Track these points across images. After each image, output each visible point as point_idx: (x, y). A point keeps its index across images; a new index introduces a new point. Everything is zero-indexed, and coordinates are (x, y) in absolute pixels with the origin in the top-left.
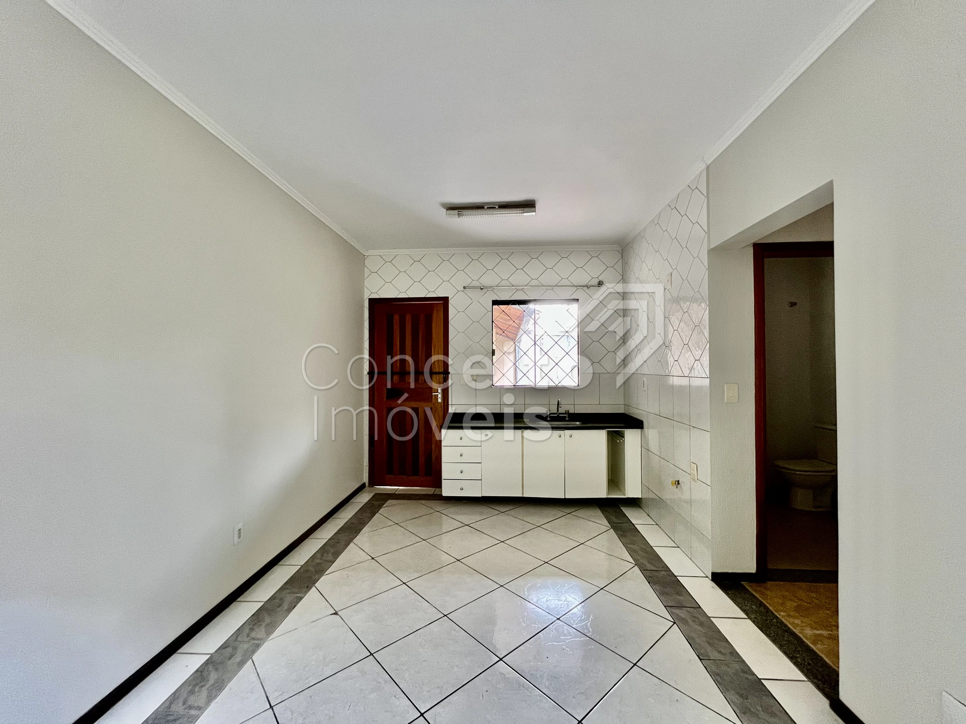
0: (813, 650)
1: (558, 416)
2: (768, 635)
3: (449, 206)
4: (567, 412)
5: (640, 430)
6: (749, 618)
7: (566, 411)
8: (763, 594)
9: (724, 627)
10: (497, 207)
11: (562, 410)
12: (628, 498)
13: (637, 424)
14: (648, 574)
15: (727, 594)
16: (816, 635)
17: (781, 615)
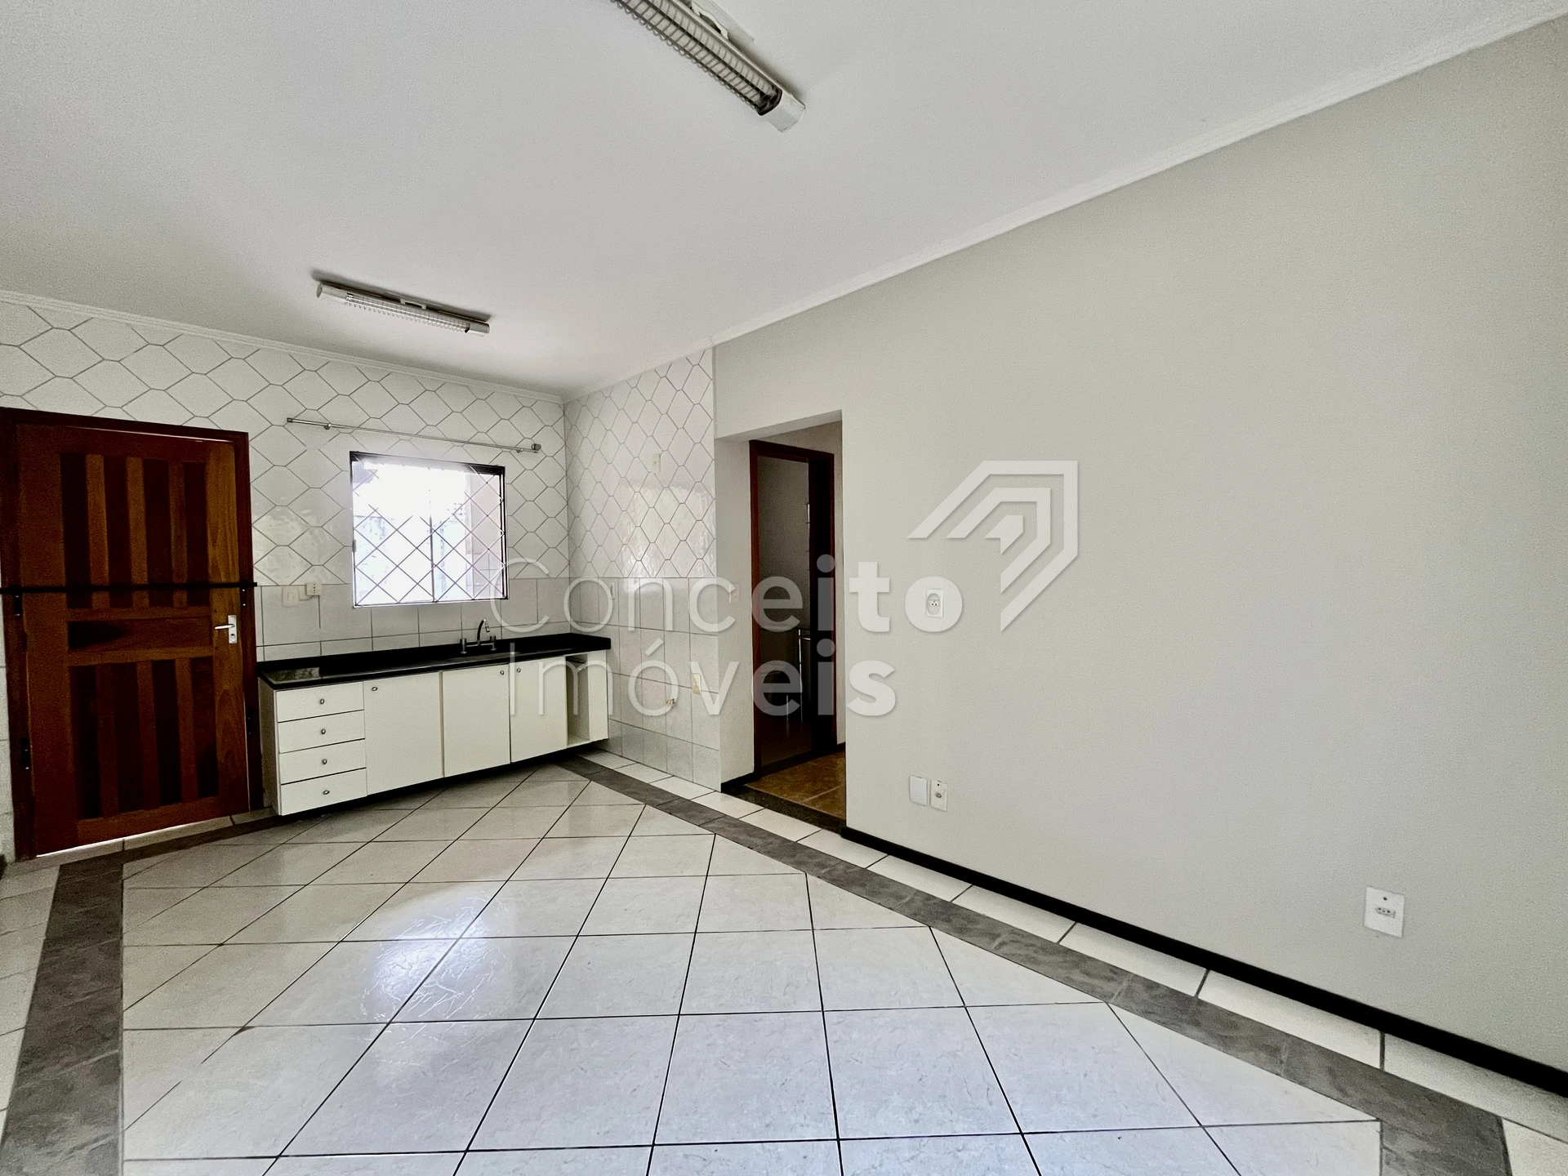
0: (815, 811)
1: (479, 646)
2: (784, 813)
3: (326, 278)
4: (493, 639)
5: (603, 652)
6: (765, 808)
7: (491, 637)
8: (765, 788)
9: (752, 820)
10: (424, 307)
11: (484, 636)
12: (593, 742)
13: (603, 644)
14: (664, 807)
15: (740, 798)
16: (812, 801)
17: (784, 797)
